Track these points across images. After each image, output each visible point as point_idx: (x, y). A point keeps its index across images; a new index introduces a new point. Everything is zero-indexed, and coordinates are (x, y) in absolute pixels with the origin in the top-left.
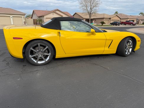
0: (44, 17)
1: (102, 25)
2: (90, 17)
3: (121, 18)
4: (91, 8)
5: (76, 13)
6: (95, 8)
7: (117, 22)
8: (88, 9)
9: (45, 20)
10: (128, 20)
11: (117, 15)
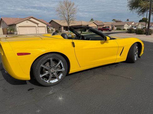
0: (17, 25)
3: (98, 25)
4: (68, 16)
5: (52, 21)
6: (72, 15)
9: (17, 28)
10: (104, 26)
11: (93, 22)
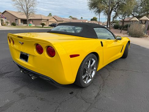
1: (43, 27)
2: (27, 17)
3: (58, 20)
7: (55, 24)
8: (24, 8)
11: (53, 18)
